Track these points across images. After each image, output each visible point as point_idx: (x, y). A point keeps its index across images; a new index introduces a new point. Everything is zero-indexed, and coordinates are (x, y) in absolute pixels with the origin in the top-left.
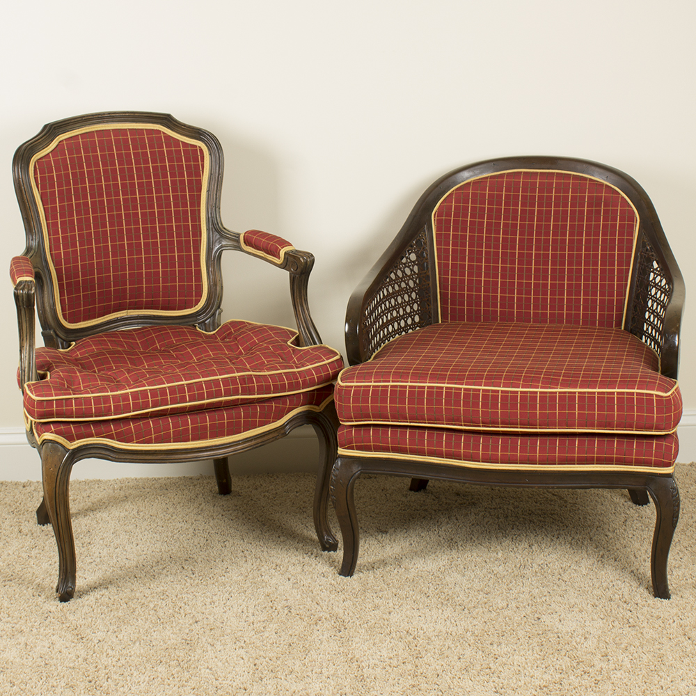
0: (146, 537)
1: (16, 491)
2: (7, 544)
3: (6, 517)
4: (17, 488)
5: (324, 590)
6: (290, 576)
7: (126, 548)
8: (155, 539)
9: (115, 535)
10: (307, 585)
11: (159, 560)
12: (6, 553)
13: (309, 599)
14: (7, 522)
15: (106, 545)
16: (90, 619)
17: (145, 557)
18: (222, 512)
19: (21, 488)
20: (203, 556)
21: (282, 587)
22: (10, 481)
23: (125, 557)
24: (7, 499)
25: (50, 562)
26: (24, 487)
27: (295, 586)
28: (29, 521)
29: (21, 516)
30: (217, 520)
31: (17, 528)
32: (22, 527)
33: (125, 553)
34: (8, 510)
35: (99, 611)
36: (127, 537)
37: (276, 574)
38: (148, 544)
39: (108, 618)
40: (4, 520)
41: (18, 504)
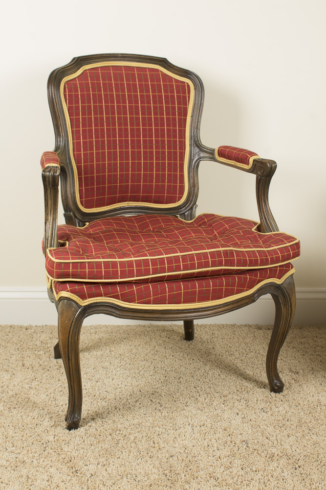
0: (119, 373)
1: (20, 332)
2: (13, 376)
3: (13, 353)
4: (21, 330)
5: (269, 425)
6: (238, 411)
7: (105, 382)
8: (126, 375)
9: (95, 370)
10: (254, 420)
11: (132, 393)
12: (12, 384)
13: (259, 434)
14: (14, 358)
15: (89, 379)
16: (82, 451)
17: (120, 390)
18: (172, 354)
19: (24, 330)
20: (165, 391)
21: (234, 421)
22: (16, 325)
23: (105, 390)
24: (14, 339)
25: (47, 393)
26: (26, 329)
27: (244, 420)
28: (30, 357)
29: (24, 353)
30: (169, 360)
31: (21, 363)
32: (25, 362)
33: (104, 386)
34: (15, 347)
35: (89, 442)
36: (105, 372)
37: (226, 408)
38: (122, 379)
39: (97, 449)
40: (12, 355)
41: (22, 343)
